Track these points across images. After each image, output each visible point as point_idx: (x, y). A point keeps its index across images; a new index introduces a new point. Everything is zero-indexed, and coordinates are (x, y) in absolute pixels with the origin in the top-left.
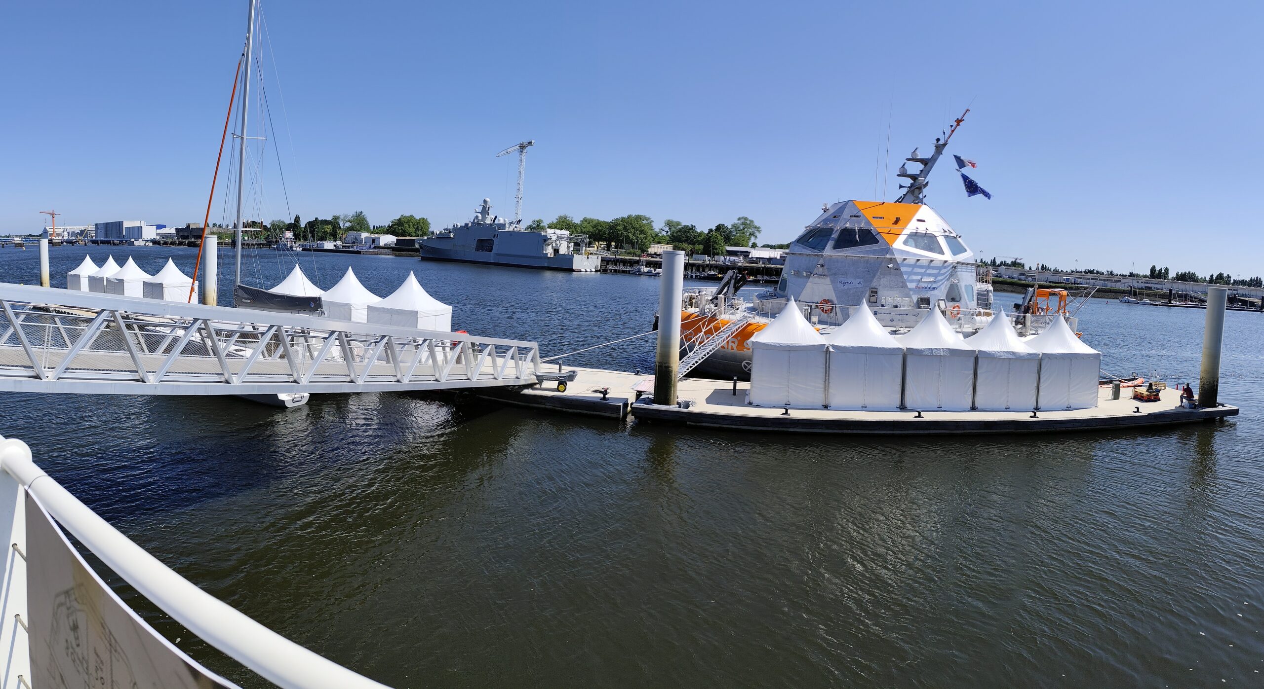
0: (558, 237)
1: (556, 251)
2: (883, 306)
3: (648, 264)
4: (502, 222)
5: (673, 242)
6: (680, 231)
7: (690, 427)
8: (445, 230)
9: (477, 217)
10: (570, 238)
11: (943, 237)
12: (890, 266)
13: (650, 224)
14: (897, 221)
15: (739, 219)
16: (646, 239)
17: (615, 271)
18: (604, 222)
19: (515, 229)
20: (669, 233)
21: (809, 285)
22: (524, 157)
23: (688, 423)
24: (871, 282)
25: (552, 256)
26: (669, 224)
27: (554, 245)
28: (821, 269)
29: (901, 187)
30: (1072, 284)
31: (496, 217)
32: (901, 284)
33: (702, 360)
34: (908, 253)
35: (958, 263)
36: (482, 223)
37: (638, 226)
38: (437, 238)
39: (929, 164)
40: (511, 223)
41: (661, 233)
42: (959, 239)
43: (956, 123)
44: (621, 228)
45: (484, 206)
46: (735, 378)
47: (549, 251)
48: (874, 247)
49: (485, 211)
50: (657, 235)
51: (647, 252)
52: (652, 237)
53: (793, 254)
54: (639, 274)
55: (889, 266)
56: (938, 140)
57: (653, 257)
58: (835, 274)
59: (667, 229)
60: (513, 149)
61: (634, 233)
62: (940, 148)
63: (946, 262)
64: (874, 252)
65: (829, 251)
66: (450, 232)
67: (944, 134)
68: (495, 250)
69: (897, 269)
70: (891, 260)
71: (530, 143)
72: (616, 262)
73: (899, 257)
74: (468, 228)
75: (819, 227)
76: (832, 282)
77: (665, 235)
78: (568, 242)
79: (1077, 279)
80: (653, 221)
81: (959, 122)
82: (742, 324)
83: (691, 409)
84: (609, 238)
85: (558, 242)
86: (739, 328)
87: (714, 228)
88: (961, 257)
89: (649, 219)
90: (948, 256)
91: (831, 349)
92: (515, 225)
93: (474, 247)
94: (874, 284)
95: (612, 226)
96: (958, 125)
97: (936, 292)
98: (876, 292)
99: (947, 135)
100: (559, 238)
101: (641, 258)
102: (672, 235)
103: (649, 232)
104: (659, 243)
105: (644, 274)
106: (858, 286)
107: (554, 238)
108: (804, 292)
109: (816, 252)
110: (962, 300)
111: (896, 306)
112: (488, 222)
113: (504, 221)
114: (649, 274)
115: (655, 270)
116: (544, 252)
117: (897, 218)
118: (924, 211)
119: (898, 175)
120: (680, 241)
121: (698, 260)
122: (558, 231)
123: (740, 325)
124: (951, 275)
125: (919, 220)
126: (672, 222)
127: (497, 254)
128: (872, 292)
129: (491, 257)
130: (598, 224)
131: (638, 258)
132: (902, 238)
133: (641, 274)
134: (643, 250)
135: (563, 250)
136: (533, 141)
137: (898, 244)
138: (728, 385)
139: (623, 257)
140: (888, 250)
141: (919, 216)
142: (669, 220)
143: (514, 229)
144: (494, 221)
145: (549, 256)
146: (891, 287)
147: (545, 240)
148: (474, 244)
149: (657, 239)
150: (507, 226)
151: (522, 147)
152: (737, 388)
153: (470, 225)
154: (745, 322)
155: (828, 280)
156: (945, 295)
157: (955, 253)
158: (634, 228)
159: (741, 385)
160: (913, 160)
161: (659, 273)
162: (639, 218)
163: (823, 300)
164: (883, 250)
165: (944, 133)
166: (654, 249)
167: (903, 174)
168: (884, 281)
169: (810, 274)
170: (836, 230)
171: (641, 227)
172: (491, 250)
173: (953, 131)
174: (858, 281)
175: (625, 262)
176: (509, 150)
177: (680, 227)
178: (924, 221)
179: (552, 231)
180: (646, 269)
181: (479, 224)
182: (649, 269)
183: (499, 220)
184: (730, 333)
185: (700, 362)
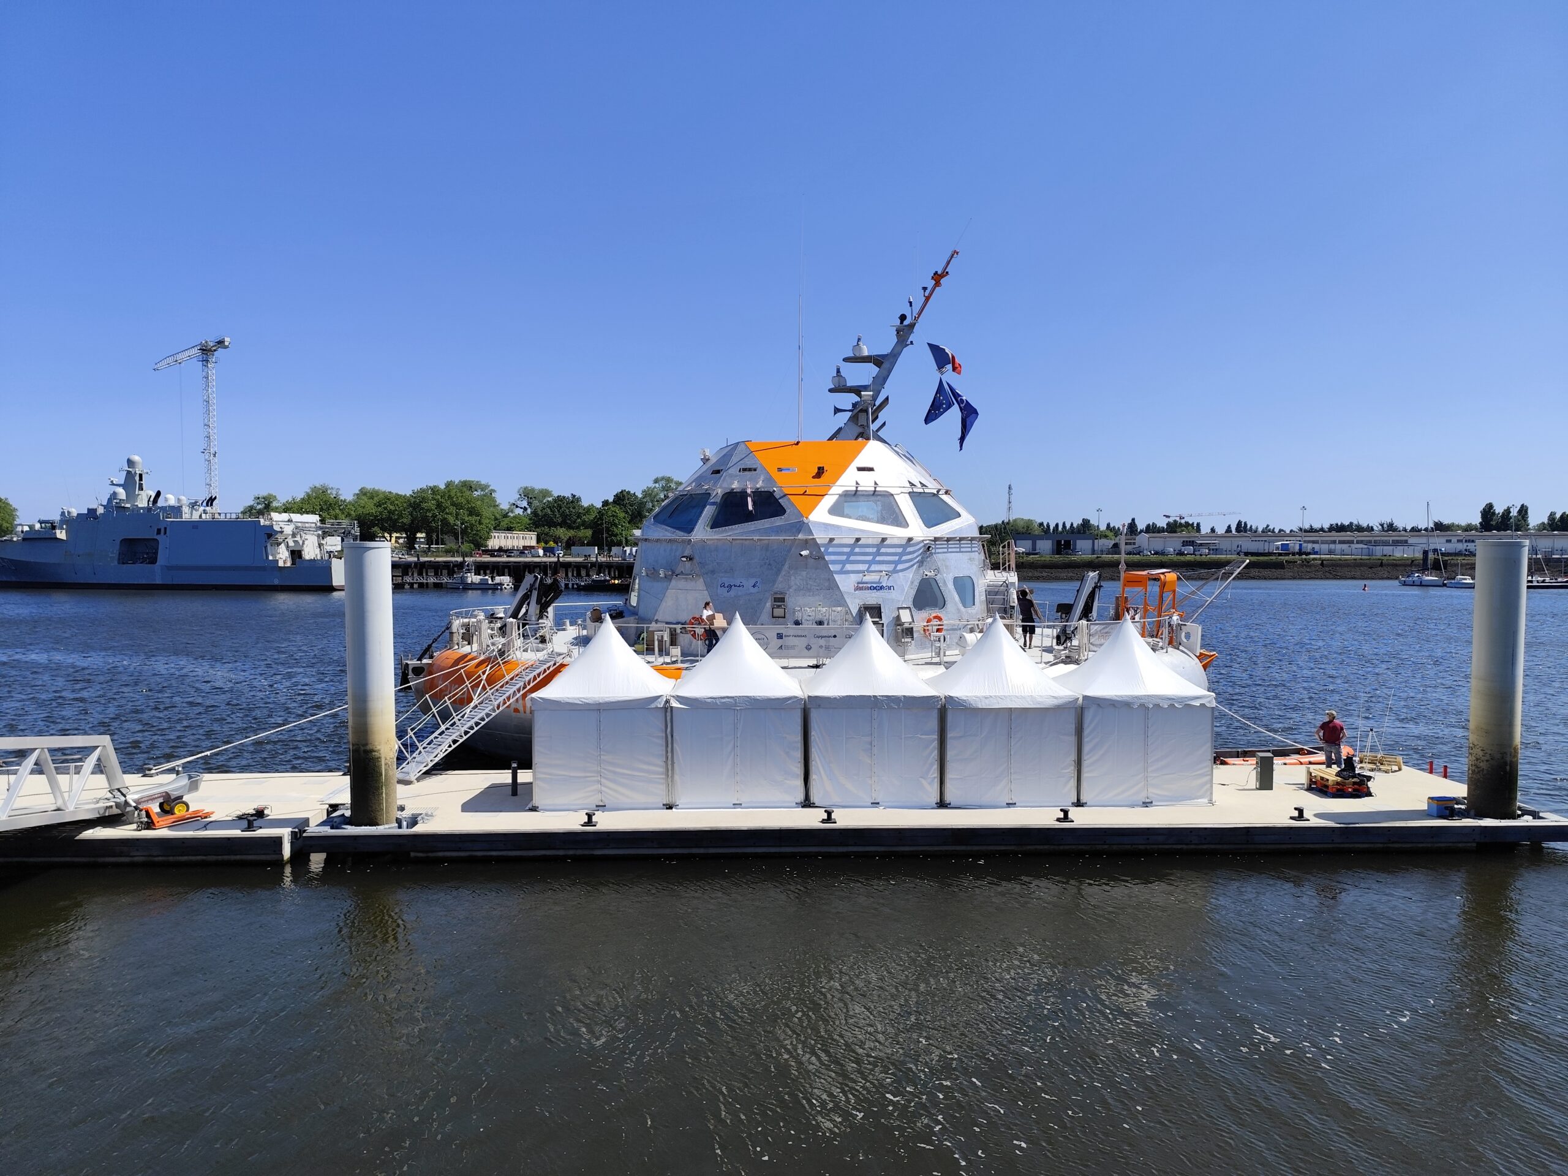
0: (297, 528)
1: (296, 554)
2: (797, 623)
3: (480, 568)
4: (172, 501)
5: (537, 526)
6: (550, 505)
7: (418, 861)
8: (41, 522)
9: (114, 495)
10: (320, 528)
11: (907, 495)
12: (804, 553)
13: (489, 497)
14: (820, 472)
15: (656, 481)
16: (480, 523)
17: (421, 585)
18: (398, 496)
19: (204, 516)
20: (529, 511)
21: (670, 593)
22: (213, 370)
23: (412, 854)
24: (774, 582)
25: (289, 564)
26: (527, 494)
27: (291, 544)
28: (688, 564)
29: (837, 410)
30: (1294, 554)
31: (158, 494)
32: (827, 584)
33: (465, 738)
34: (837, 528)
35: (936, 539)
36: (128, 505)
37: (463, 501)
38: (24, 539)
39: (886, 365)
40: (193, 505)
41: (512, 512)
42: (945, 498)
43: (933, 282)
44: (432, 504)
45: (129, 472)
46: (514, 765)
47: (282, 556)
48: (778, 521)
49: (132, 481)
50: (506, 516)
51: (487, 546)
52: (496, 519)
53: (646, 539)
54: (463, 588)
55: (802, 553)
56: (903, 318)
57: (493, 556)
58: (713, 572)
59: (525, 504)
60: (187, 353)
61: (457, 514)
62: (905, 330)
63: (910, 539)
64: (778, 530)
65: (702, 532)
66: (54, 528)
67: (911, 305)
68: (161, 560)
69: (818, 559)
70: (806, 544)
71: (221, 343)
72: (421, 568)
73: (820, 537)
74: (96, 517)
75: (688, 491)
76: (708, 586)
77: (521, 514)
78: (318, 536)
79: (1304, 545)
80: (494, 491)
81: (938, 278)
82: (545, 667)
83: (419, 829)
84: (410, 525)
85: (298, 538)
86: (539, 675)
87: (611, 500)
88: (944, 529)
89: (487, 486)
90: (916, 529)
91: (675, 704)
92: (202, 508)
93: (115, 555)
94: (779, 586)
95: (416, 503)
96: (938, 284)
97: (893, 595)
98: (782, 600)
99: (917, 308)
100: (299, 530)
101: (466, 559)
102: (535, 513)
103: (487, 512)
104: (509, 529)
105: (473, 587)
106: (753, 590)
107: (288, 529)
108: (664, 604)
109: (680, 535)
110: (949, 605)
111: (820, 623)
112: (142, 502)
113: (179, 500)
114: (483, 587)
115: (493, 578)
116: (271, 558)
117: (819, 468)
118: (873, 452)
119: (831, 391)
120: (552, 524)
121: (578, 556)
122: (296, 517)
123: (542, 669)
124: (921, 563)
125: (860, 469)
126: (533, 490)
127: (169, 568)
128: (776, 600)
129: (156, 574)
130: (384, 500)
131: (460, 559)
132: (828, 501)
133: (468, 587)
134: (479, 544)
135: (310, 551)
136: (227, 340)
137: (820, 515)
138: (503, 777)
139: (432, 559)
140: (801, 526)
141: (861, 460)
142: (526, 488)
143: (200, 516)
144: (155, 501)
145: (281, 564)
146: (809, 590)
147: (270, 534)
148: (114, 551)
149: (504, 524)
150: (186, 510)
151: (206, 351)
152: (519, 780)
153: (101, 510)
154: (553, 663)
155: (700, 583)
156: (911, 599)
157: (929, 523)
158: (454, 504)
159: (524, 776)
160: (856, 359)
161: (501, 584)
162: (468, 486)
163: (693, 618)
164: (792, 525)
165: (911, 303)
166: (497, 540)
167: (840, 388)
168: (796, 581)
169: (673, 573)
170: (715, 493)
171: (468, 502)
172: (153, 561)
173: (927, 299)
174: (752, 581)
175: (437, 568)
176: (179, 357)
177: (550, 499)
178: (871, 469)
179: (285, 516)
180: (477, 579)
181: (120, 508)
182: (481, 577)
183: (166, 500)
184: (522, 684)
185: (461, 741)
